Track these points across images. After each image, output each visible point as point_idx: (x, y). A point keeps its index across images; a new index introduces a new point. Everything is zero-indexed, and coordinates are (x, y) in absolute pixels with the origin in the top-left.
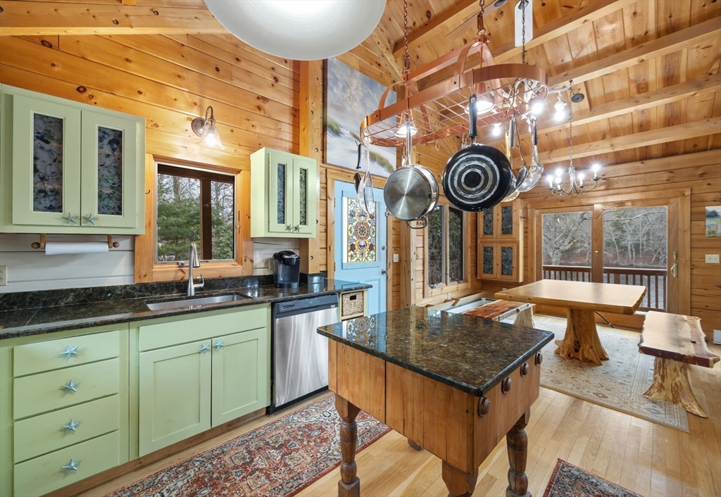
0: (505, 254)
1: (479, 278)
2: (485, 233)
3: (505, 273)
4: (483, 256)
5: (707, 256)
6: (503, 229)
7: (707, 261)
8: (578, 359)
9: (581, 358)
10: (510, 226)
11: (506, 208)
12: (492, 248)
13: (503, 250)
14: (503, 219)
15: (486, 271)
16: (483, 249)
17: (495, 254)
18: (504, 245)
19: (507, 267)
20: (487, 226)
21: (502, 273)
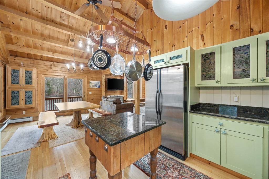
0: (27, 94)
1: (7, 108)
2: (13, 83)
3: (27, 103)
4: (11, 96)
5: (90, 92)
6: (26, 82)
7: (90, 94)
8: (79, 126)
9: (80, 126)
10: (31, 81)
11: (28, 71)
12: (19, 92)
13: (26, 92)
14: (26, 77)
15: (14, 104)
16: (11, 92)
17: (20, 94)
18: (26, 90)
19: (28, 100)
20: (14, 79)
21: (26, 104)
